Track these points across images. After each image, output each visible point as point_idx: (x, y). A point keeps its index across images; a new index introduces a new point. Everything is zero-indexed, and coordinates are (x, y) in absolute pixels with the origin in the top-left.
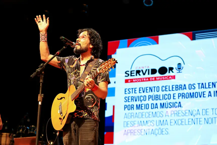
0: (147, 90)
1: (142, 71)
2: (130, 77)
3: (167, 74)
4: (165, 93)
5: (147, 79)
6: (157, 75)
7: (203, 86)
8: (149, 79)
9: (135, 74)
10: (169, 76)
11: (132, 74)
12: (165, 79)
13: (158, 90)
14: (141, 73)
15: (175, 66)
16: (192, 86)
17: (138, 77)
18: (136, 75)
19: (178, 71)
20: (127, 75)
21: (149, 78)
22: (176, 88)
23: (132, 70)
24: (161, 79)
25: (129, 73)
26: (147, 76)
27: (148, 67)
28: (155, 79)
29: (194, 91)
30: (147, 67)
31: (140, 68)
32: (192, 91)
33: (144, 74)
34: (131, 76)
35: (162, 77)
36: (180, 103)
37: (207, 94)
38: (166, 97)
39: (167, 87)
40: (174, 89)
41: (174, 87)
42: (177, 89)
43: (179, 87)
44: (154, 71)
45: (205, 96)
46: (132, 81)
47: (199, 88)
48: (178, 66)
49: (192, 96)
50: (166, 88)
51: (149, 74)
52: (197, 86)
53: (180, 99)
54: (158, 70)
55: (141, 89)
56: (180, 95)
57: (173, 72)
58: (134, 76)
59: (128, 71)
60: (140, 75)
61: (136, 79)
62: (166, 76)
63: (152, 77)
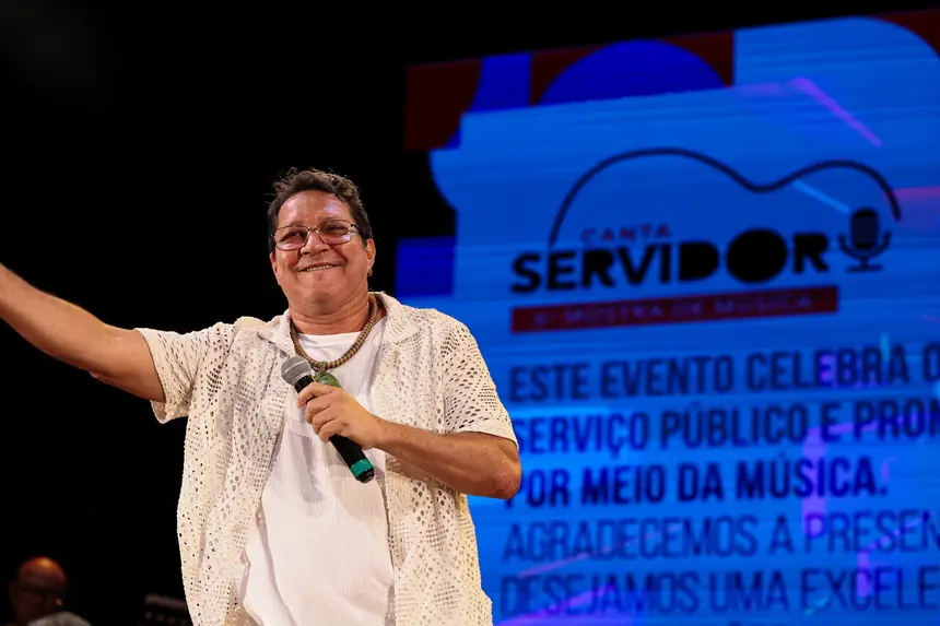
0: (651, 378)
1: (624, 254)
2: (541, 298)
3: (786, 279)
4: (767, 397)
5: (656, 311)
6: (722, 281)
8: (669, 311)
9: (576, 277)
10: (798, 292)
11: (562, 278)
13: (724, 381)
14: (617, 271)
15: (836, 227)
17: (597, 293)
18: (586, 282)
19: (856, 263)
20: (525, 281)
21: (666, 304)
22: (841, 367)
24: (742, 307)
25: (541, 268)
26: (652, 287)
27: (663, 231)
28: (709, 309)
30: (652, 231)
31: (608, 235)
33: (636, 276)
34: (554, 285)
35: (753, 296)
36: (865, 464)
38: (778, 424)
39: (786, 363)
40: (828, 376)
41: (829, 361)
42: (847, 375)
43: (859, 364)
44: (698, 259)
46: (556, 319)
48: (856, 227)
50: (776, 371)
53: (870, 445)
54: (722, 249)
55: (616, 372)
56: (866, 415)
57: (822, 267)
58: (569, 286)
59: (534, 257)
60: (608, 282)
61: (584, 307)
62: (778, 293)
63: (689, 299)
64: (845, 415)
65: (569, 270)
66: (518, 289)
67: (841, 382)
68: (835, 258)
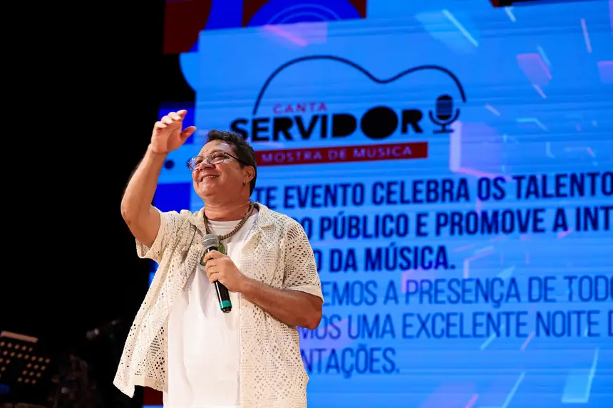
0: (314, 196)
1: (299, 120)
3: (396, 138)
5: (318, 156)
6: (358, 138)
7: (533, 187)
8: (325, 156)
9: (270, 134)
10: (403, 146)
11: (261, 134)
12: (386, 158)
13: (358, 199)
14: (294, 130)
16: (490, 188)
17: (281, 144)
18: (276, 138)
19: (439, 128)
21: (324, 151)
22: (429, 191)
25: (248, 128)
27: (323, 106)
28: (350, 155)
29: (501, 206)
30: (316, 107)
31: (289, 109)
32: (491, 206)
33: (306, 134)
34: (256, 138)
35: (377, 147)
36: (442, 250)
37: (548, 218)
38: (391, 225)
39: (396, 188)
40: (422, 196)
41: (422, 187)
42: (432, 196)
43: (440, 190)
44: (343, 124)
45: (540, 225)
47: (519, 196)
48: (439, 106)
49: (490, 224)
50: (390, 193)
51: (324, 135)
52: (510, 186)
53: (445, 239)
55: (293, 193)
56: (443, 221)
57: (418, 130)
58: (266, 139)
59: (244, 121)
60: (289, 137)
61: (274, 152)
62: (391, 146)
63: (338, 149)
64: (430, 222)
65: (265, 129)
67: (429, 200)
68: (425, 123)
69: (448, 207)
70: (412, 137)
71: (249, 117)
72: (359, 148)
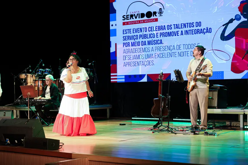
0: (138, 30)
1: (134, 15)
2: (126, 21)
3: (152, 17)
4: (151, 32)
5: (138, 22)
6: (145, 18)
7: (177, 26)
8: (139, 22)
9: (129, 18)
10: (153, 19)
11: (128, 18)
12: (150, 22)
13: (146, 31)
14: (134, 17)
15: (157, 11)
16: (169, 27)
17: (132, 20)
18: (131, 19)
19: (160, 15)
20: (124, 19)
21: (139, 21)
22: (158, 28)
23: (127, 14)
24: (148, 21)
25: (126, 17)
26: (138, 19)
27: (139, 12)
28: (144, 22)
29: (171, 31)
30: (138, 12)
31: (133, 13)
32: (170, 31)
33: (136, 18)
34: (127, 19)
35: (149, 20)
36: (161, 40)
37: (180, 33)
38: (152, 36)
39: (152, 28)
40: (157, 29)
41: (157, 27)
42: (159, 29)
43: (160, 28)
44: (143, 15)
45: (178, 34)
46: (128, 23)
47: (174, 29)
48: (160, 11)
49: (169, 34)
50: (151, 29)
51: (139, 18)
52: (173, 27)
53: (162, 38)
54: (145, 14)
55: (134, 30)
56: (161, 34)
57: (156, 16)
58: (129, 19)
59: (125, 16)
60: (133, 18)
61: (130, 22)
62: (151, 19)
63: (142, 20)
64: (159, 34)
65: (129, 17)
66: (123, 20)
67: (158, 30)
68: (157, 14)
69: (162, 31)
70: (155, 17)
71: (126, 15)
72: (146, 20)
